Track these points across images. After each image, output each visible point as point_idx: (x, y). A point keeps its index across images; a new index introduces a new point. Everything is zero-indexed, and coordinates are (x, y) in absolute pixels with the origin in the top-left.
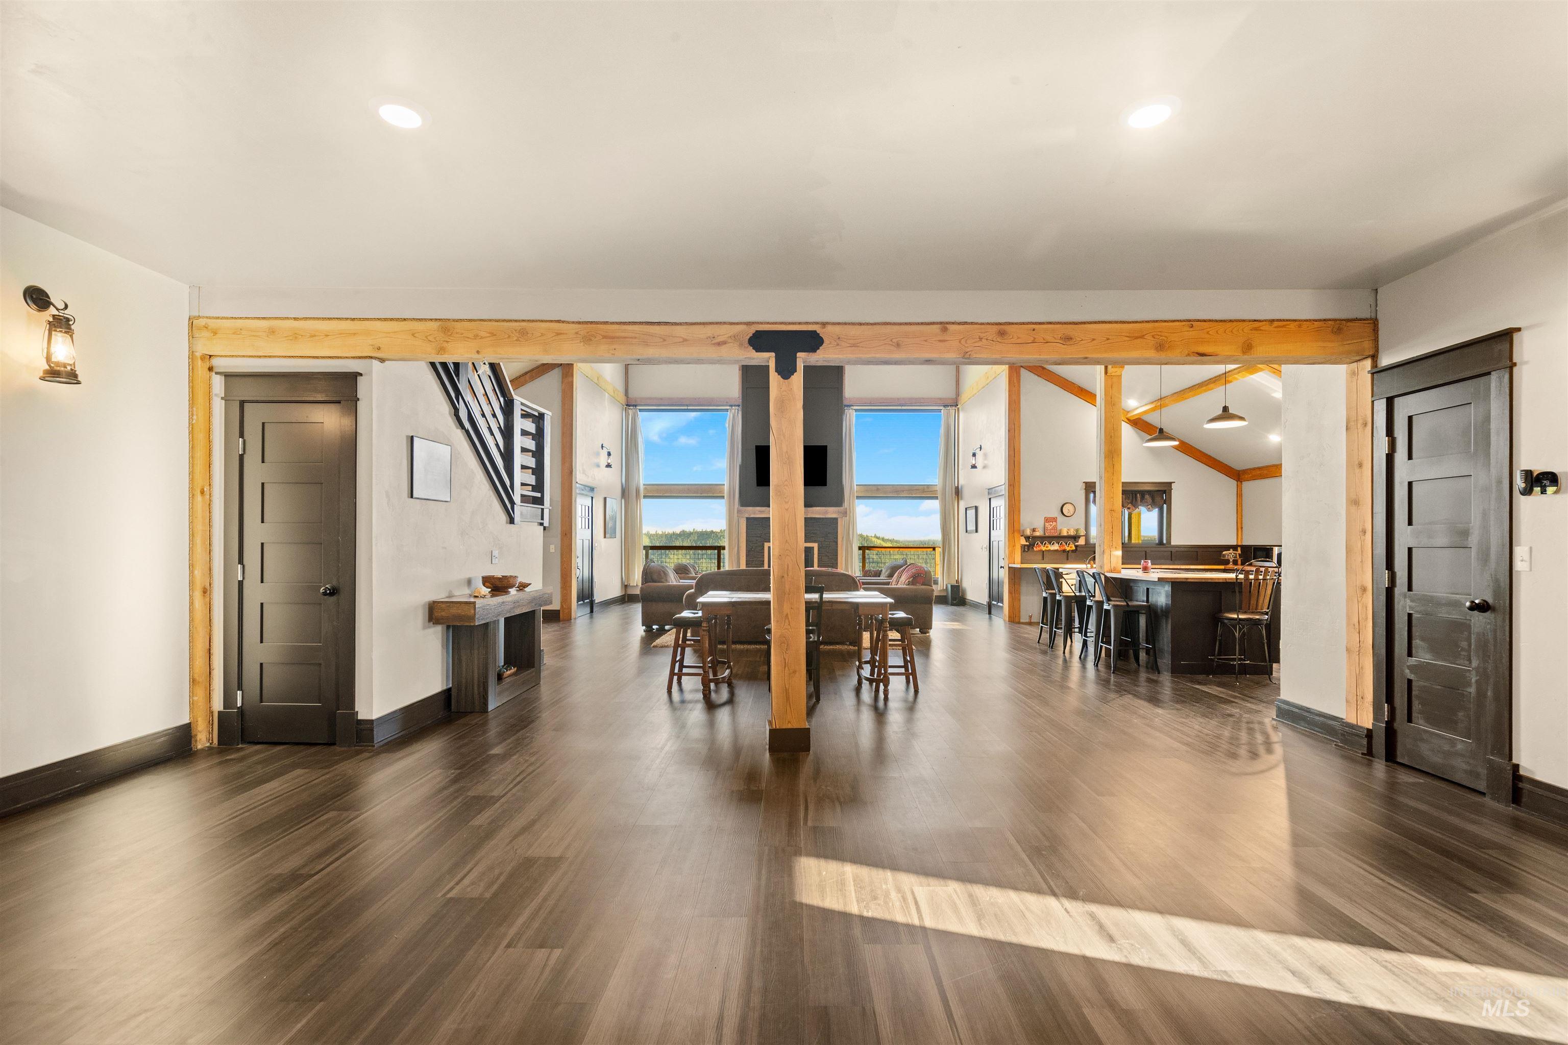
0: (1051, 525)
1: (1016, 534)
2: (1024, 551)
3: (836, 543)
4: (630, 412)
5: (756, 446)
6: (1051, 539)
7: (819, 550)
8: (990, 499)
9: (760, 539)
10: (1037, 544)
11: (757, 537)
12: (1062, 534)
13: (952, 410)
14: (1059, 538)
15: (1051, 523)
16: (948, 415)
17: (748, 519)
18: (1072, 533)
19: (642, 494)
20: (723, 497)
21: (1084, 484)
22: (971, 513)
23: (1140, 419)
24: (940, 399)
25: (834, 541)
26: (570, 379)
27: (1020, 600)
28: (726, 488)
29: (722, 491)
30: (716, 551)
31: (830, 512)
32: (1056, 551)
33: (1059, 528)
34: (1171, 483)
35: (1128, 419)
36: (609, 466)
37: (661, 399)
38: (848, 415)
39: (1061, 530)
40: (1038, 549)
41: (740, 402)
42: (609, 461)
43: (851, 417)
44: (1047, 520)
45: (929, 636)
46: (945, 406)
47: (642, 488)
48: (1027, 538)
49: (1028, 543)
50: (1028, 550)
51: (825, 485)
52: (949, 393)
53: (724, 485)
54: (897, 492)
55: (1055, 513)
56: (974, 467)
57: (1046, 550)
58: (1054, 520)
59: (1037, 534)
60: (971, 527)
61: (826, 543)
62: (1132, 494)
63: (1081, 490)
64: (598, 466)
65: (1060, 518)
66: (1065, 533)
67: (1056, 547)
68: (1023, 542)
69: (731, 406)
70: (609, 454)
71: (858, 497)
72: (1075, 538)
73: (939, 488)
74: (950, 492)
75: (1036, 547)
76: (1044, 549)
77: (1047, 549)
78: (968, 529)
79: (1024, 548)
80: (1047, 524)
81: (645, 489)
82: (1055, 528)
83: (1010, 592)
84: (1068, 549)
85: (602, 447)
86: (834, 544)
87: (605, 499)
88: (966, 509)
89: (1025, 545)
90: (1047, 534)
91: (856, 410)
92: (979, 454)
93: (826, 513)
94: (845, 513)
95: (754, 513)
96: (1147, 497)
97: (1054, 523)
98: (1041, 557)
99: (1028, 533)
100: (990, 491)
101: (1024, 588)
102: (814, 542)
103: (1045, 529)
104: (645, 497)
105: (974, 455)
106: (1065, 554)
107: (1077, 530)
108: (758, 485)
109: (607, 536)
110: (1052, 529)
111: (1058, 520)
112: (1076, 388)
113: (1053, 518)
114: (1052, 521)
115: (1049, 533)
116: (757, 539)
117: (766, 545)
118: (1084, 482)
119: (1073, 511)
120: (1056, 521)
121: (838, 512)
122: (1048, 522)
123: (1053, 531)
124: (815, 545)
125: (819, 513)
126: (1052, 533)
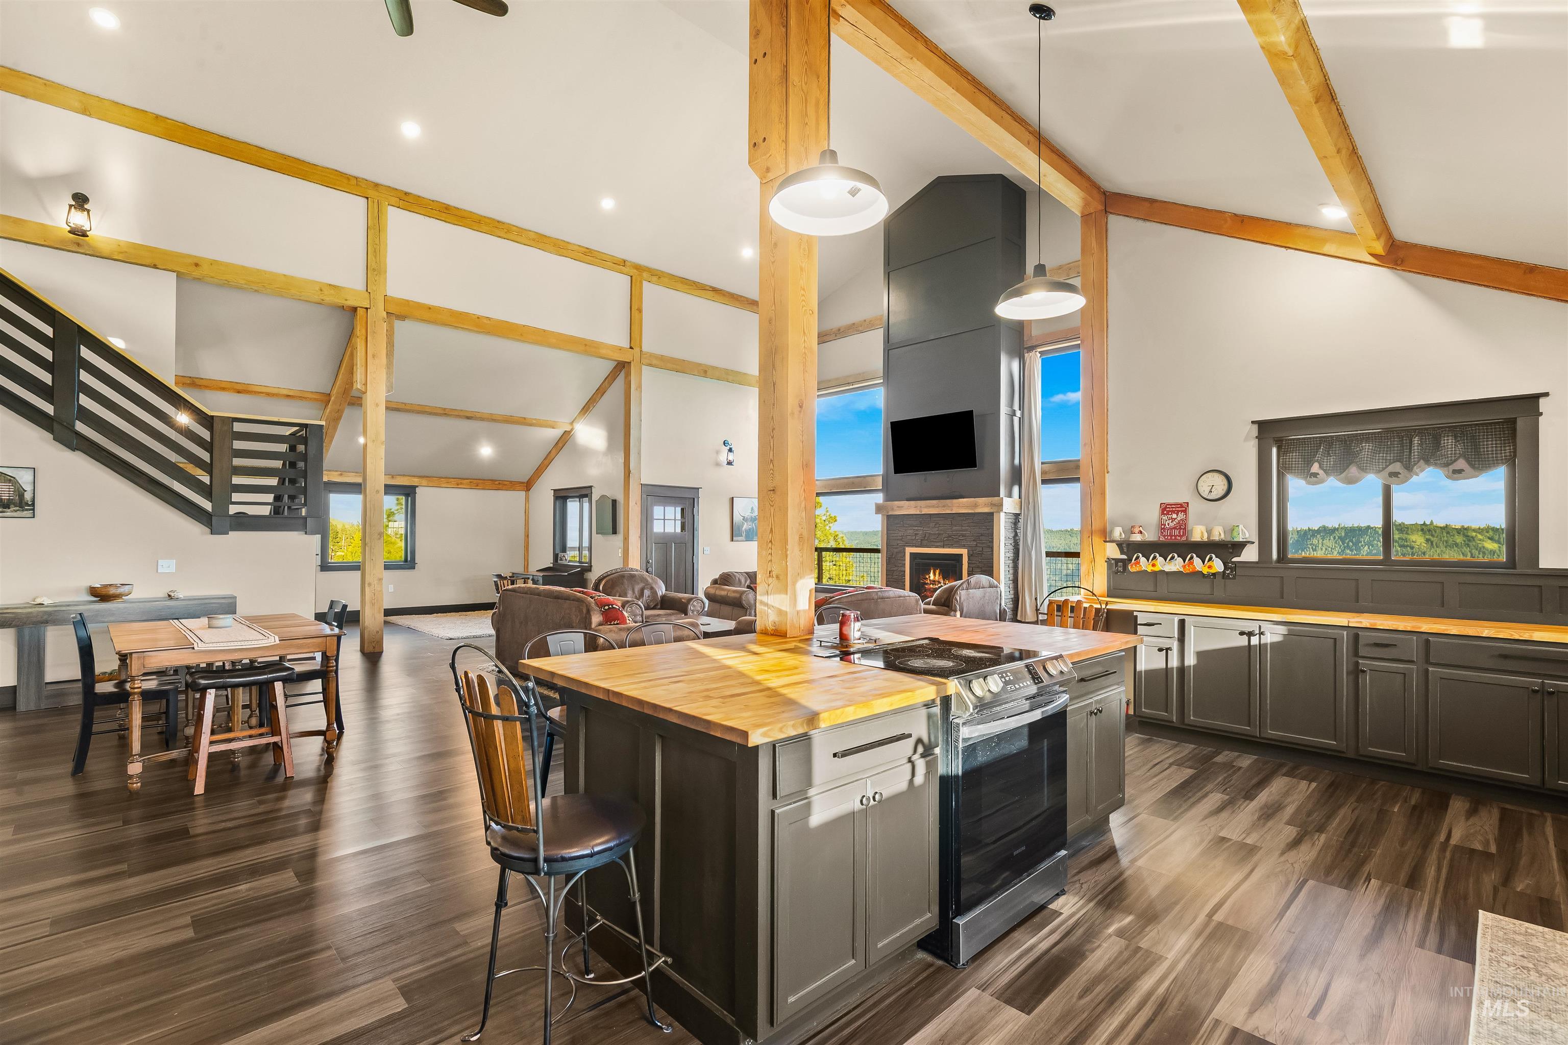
0: (1173, 520)
1: (1097, 540)
2: (1112, 572)
3: (992, 548)
5: (891, 423)
6: (1168, 548)
9: (901, 542)
10: (1140, 558)
11: (898, 538)
12: (1196, 539)
15: (1174, 516)
17: (887, 517)
21: (1256, 427)
25: (989, 547)
31: (982, 505)
32: (1177, 573)
33: (1190, 525)
34: (1536, 396)
35: (1373, 255)
36: (731, 463)
40: (1142, 569)
42: (731, 457)
44: (1166, 509)
48: (1121, 545)
49: (1124, 557)
50: (1121, 568)
51: (974, 465)
55: (1183, 493)
57: (1155, 573)
58: (1180, 508)
59: (1142, 537)
61: (979, 549)
63: (1246, 439)
64: (718, 464)
65: (1196, 505)
66: (1203, 536)
67: (1178, 565)
68: (1113, 552)
70: (730, 450)
72: (1228, 547)
75: (1137, 565)
76: (1153, 569)
77: (1159, 569)
79: (1114, 564)
80: (1166, 517)
82: (1180, 525)
85: (724, 443)
86: (989, 550)
87: (732, 499)
89: (1117, 561)
90: (1162, 539)
91: (1042, 354)
93: (976, 506)
94: (1000, 507)
95: (894, 510)
97: (1181, 516)
98: (1151, 585)
99: (1125, 534)
102: (963, 547)
103: (1162, 528)
106: (1207, 580)
107: (1231, 530)
108: (896, 473)
109: (734, 538)
110: (1175, 528)
111: (1191, 510)
112: (1228, 219)
113: (1181, 504)
114: (1178, 511)
115: (1167, 536)
116: (899, 542)
117: (909, 550)
118: (1253, 422)
119: (1225, 488)
120: (1185, 511)
121: (991, 504)
122: (1168, 514)
123: (1177, 532)
124: (964, 552)
125: (967, 507)
126: (1175, 536)
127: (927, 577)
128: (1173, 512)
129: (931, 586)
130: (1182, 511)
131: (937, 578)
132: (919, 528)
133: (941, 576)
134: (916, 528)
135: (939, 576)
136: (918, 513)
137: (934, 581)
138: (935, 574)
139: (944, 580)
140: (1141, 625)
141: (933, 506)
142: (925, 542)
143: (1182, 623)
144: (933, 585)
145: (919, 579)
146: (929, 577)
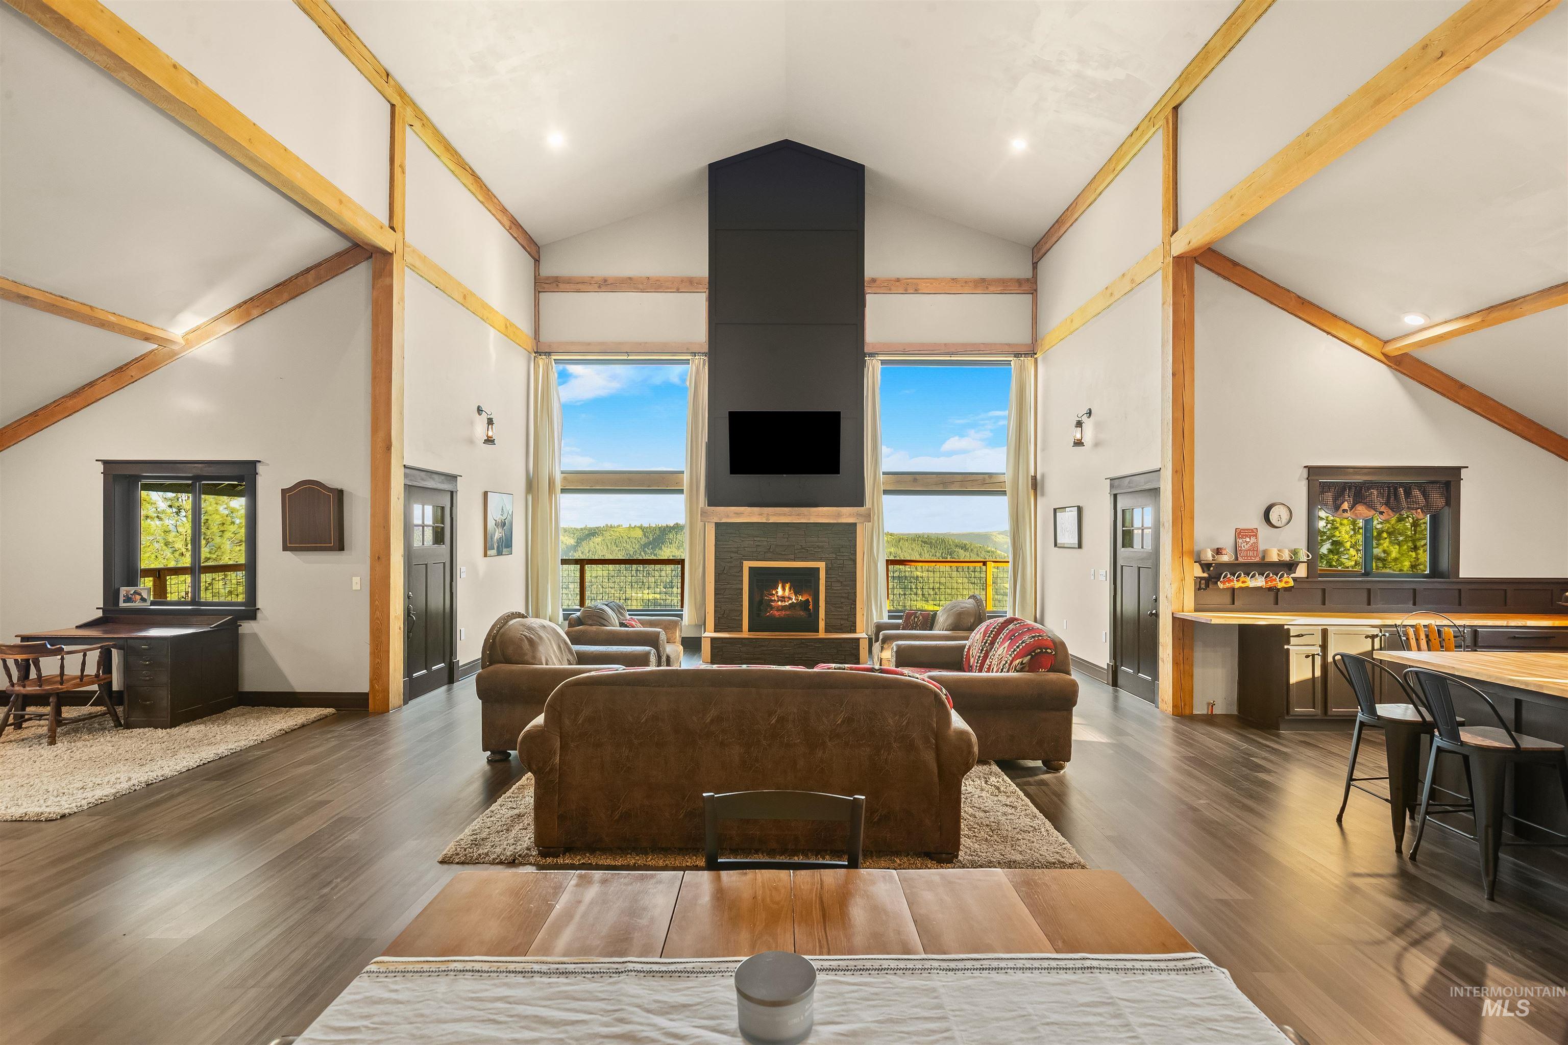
0: (1247, 543)
1: (1187, 560)
2: (1200, 589)
3: (855, 561)
4: (541, 363)
5: (730, 413)
6: (1249, 568)
7: (827, 573)
8: (1115, 496)
9: (736, 555)
10: (1226, 575)
11: (732, 552)
12: (1268, 559)
13: (1029, 361)
14: (1263, 567)
15: (1249, 540)
16: (1022, 369)
17: (717, 525)
18: (1286, 557)
19: (558, 486)
20: (681, 491)
21: (1306, 470)
22: (1068, 519)
23: (1406, 354)
24: (1009, 345)
25: (851, 559)
26: (387, 281)
27: (1192, 676)
28: (686, 477)
29: (680, 482)
30: (680, 566)
31: (846, 515)
32: (1260, 588)
33: (1261, 547)
34: (1459, 469)
35: (1384, 355)
36: (489, 441)
37: (589, 344)
38: (871, 369)
39: (1265, 552)
40: (1228, 585)
41: (706, 349)
42: (490, 434)
43: (874, 370)
44: (1240, 533)
45: (1064, 776)
46: (1017, 355)
47: (558, 478)
48: (1206, 566)
49: (1205, 575)
50: (1207, 586)
51: (837, 471)
52: (1022, 337)
53: (683, 472)
54: (944, 483)
55: (1254, 521)
56: (1079, 443)
57: (1241, 588)
58: (1253, 533)
59: (1225, 558)
60: (1068, 536)
61: (839, 562)
62: (1389, 487)
63: (1299, 480)
64: (471, 441)
65: (1264, 531)
66: (1274, 557)
67: (1259, 582)
68: (1198, 572)
69: (694, 354)
70: (490, 422)
71: (886, 492)
72: (1290, 566)
73: (1008, 478)
74: (1024, 484)
75: (1224, 583)
76: (1237, 585)
77: (1243, 585)
78: (1058, 542)
79: (1200, 582)
80: (1240, 541)
81: (565, 479)
82: (1254, 547)
83: (1176, 663)
84: (1280, 585)
85: (479, 410)
86: (850, 562)
87: (486, 494)
88: (1055, 510)
89: (1201, 578)
90: (1241, 560)
91: (883, 362)
92: (1088, 424)
93: (839, 515)
94: (868, 517)
95: (728, 516)
96: (1416, 493)
97: (1253, 540)
98: (1228, 599)
99: (1208, 556)
100: (1116, 482)
101: (1199, 654)
102: (820, 560)
103: (1237, 549)
104: (563, 491)
105: (1079, 424)
106: (1272, 594)
107: (1295, 552)
108: (733, 471)
109: (489, 553)
110: (1249, 550)
111: (1260, 534)
112: (1293, 299)
113: (1252, 530)
114: (1250, 536)
115: (1245, 557)
116: (733, 555)
117: (747, 565)
118: (1305, 467)
119: (1288, 517)
120: (1256, 536)
121: (857, 514)
122: (1243, 538)
123: (1251, 554)
124: (822, 565)
125: (828, 517)
126: (1250, 557)
127: (774, 592)
128: (1247, 536)
129: (780, 603)
130: (1253, 536)
131: (787, 593)
132: (763, 539)
133: (792, 591)
134: (758, 539)
135: (790, 591)
136: (765, 521)
137: (783, 597)
138: (784, 589)
139: (796, 595)
140: (1293, 636)
141: (785, 515)
142: (769, 555)
143: (1325, 633)
144: (782, 601)
145: (762, 595)
146: (777, 592)
